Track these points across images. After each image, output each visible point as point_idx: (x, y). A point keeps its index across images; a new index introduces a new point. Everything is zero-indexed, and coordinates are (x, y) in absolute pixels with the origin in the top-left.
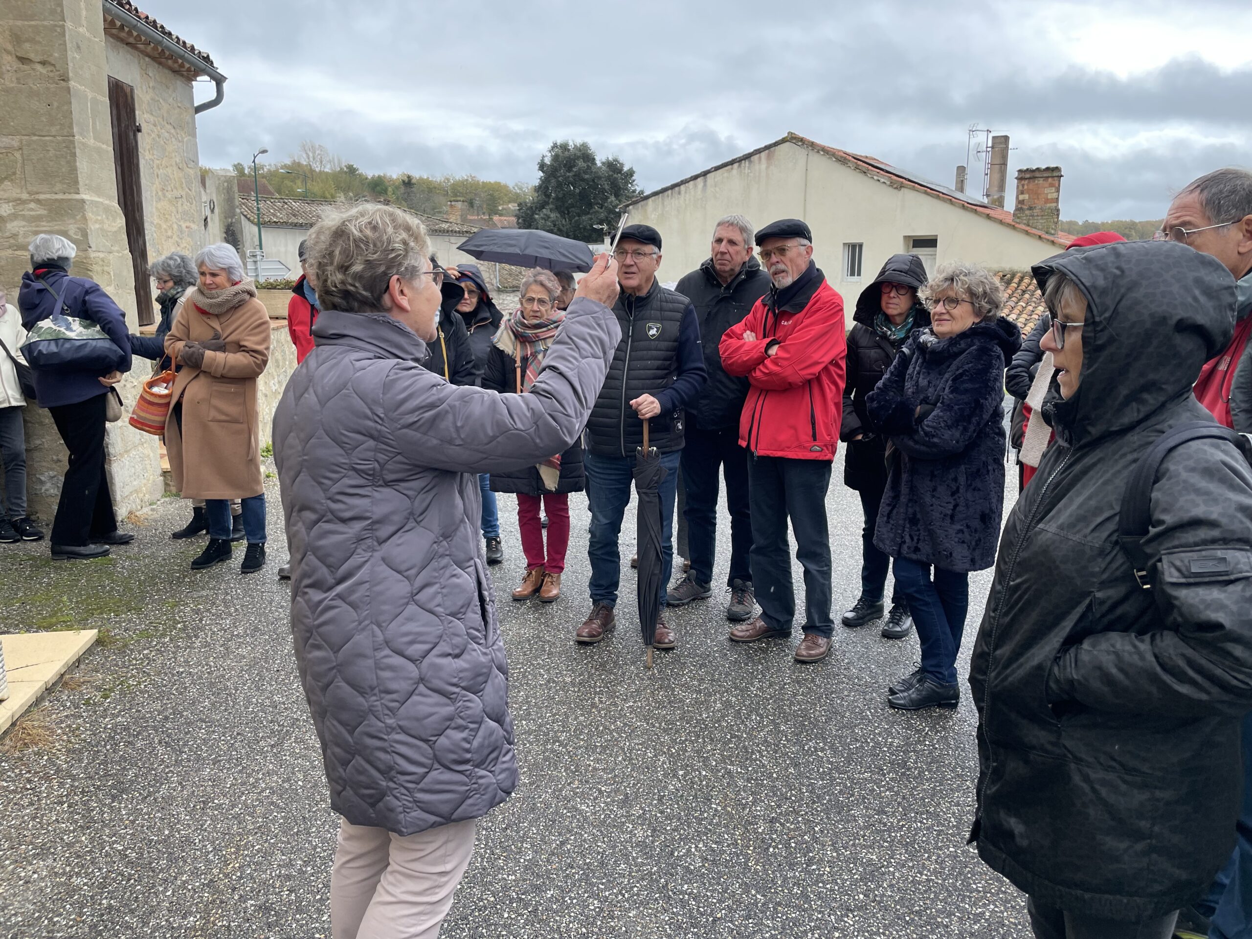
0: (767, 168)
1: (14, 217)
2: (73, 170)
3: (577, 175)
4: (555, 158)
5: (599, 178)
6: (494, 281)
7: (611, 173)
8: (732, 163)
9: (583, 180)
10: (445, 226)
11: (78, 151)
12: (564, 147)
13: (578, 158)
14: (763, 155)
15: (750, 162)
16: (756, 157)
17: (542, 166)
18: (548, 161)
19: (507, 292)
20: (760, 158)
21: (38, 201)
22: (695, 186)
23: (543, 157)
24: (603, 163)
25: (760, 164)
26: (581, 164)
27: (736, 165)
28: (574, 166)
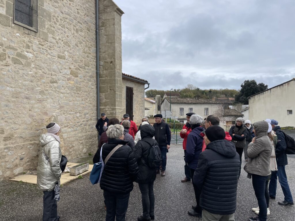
0: (288, 87)
1: (108, 110)
2: (115, 104)
3: (251, 88)
4: (245, 84)
5: (258, 88)
6: (222, 114)
7: (261, 87)
8: (278, 86)
9: (252, 89)
10: (211, 102)
11: (116, 101)
12: (248, 81)
13: (251, 84)
14: (286, 84)
15: (283, 86)
16: (284, 84)
17: (242, 86)
18: (243, 85)
19: (225, 116)
20: (285, 85)
21: (111, 108)
22: (268, 92)
23: (242, 84)
24: (259, 84)
25: (286, 86)
26: (252, 85)
27: (279, 87)
28: (251, 85)
